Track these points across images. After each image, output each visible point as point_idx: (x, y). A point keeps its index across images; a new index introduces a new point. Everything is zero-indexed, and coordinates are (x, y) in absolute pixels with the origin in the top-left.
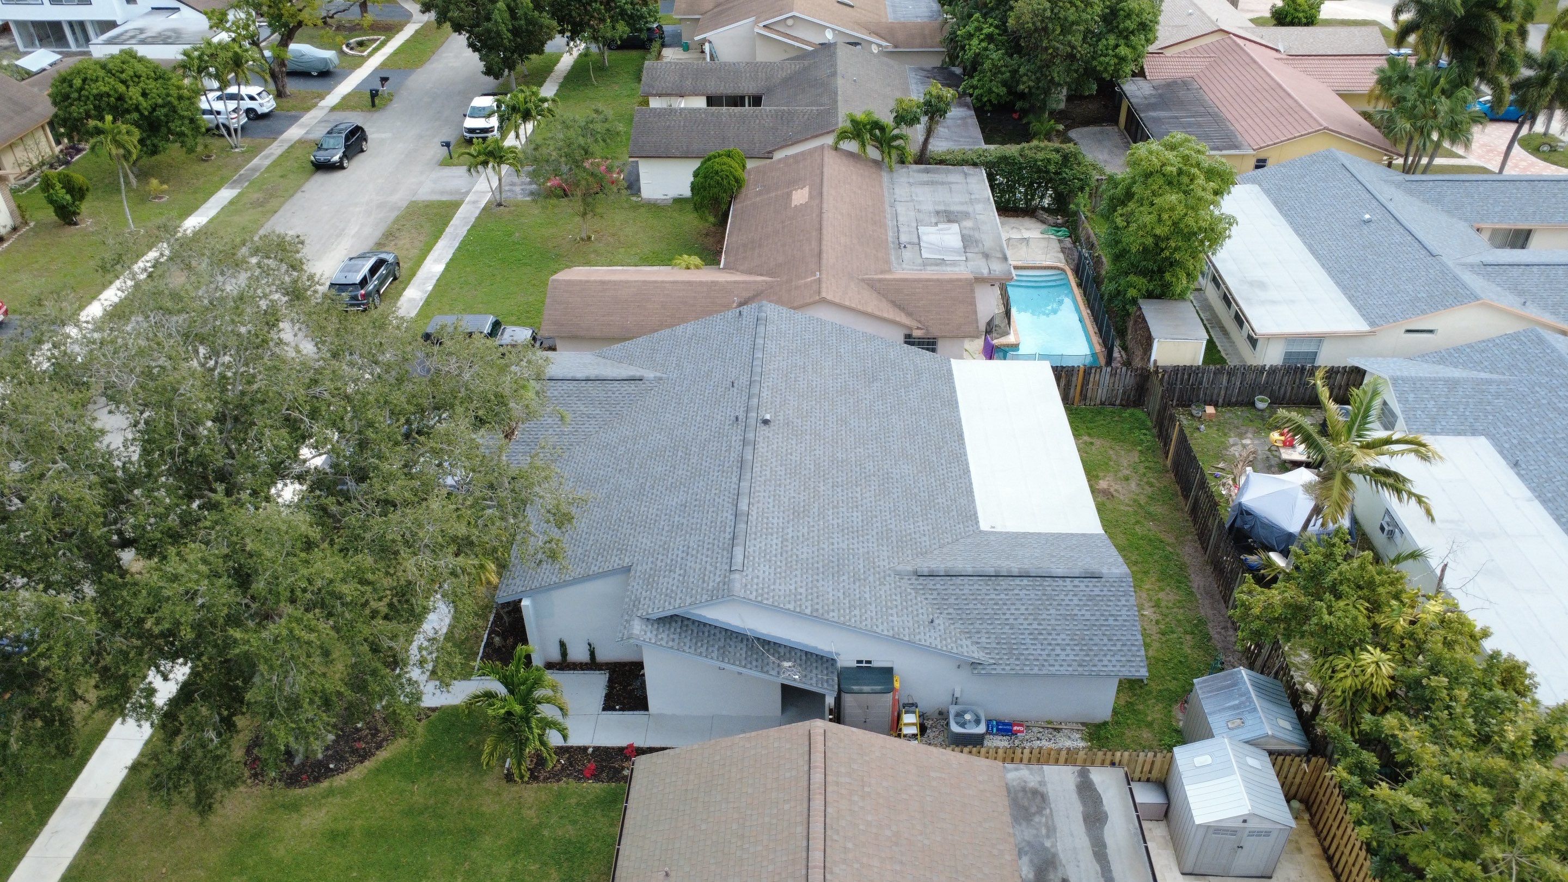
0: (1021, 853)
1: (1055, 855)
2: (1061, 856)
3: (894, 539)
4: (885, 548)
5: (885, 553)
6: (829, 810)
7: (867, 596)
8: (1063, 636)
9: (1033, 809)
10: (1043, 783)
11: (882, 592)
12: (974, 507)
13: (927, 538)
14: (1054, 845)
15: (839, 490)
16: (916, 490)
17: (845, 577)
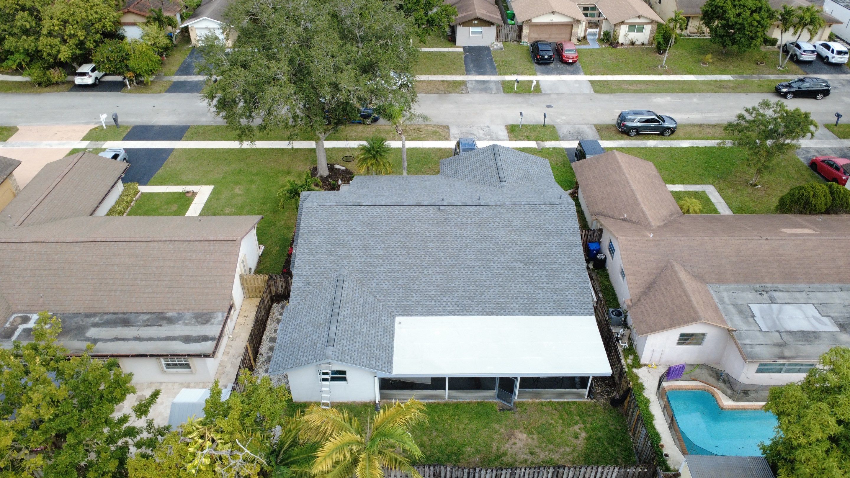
0: (179, 313)
1: (174, 324)
2: (173, 326)
3: (368, 269)
4: (358, 264)
5: (354, 264)
6: (197, 243)
7: (320, 256)
8: (296, 335)
9: (199, 320)
10: (212, 324)
11: (324, 262)
12: (416, 315)
13: (375, 285)
14: (179, 324)
15: (399, 244)
16: (418, 283)
17: (330, 246)
